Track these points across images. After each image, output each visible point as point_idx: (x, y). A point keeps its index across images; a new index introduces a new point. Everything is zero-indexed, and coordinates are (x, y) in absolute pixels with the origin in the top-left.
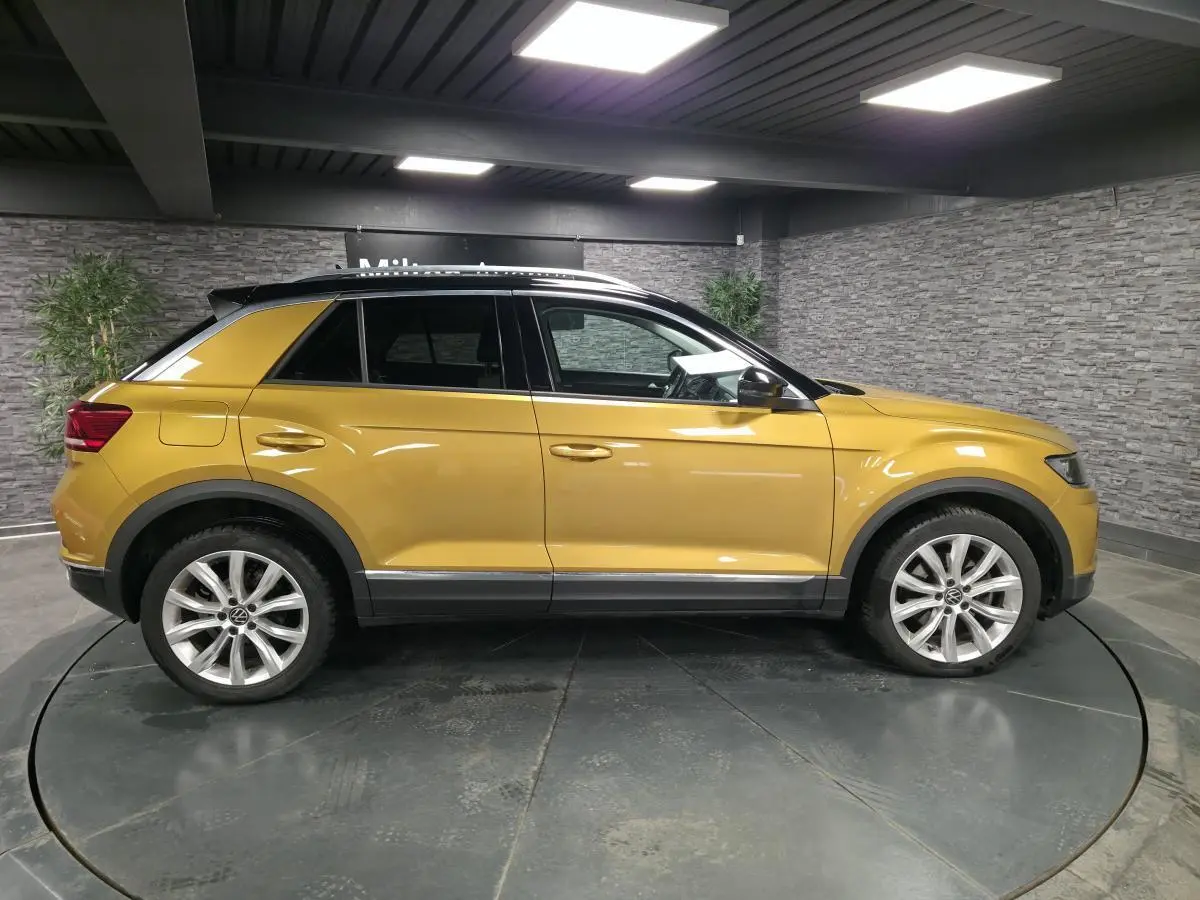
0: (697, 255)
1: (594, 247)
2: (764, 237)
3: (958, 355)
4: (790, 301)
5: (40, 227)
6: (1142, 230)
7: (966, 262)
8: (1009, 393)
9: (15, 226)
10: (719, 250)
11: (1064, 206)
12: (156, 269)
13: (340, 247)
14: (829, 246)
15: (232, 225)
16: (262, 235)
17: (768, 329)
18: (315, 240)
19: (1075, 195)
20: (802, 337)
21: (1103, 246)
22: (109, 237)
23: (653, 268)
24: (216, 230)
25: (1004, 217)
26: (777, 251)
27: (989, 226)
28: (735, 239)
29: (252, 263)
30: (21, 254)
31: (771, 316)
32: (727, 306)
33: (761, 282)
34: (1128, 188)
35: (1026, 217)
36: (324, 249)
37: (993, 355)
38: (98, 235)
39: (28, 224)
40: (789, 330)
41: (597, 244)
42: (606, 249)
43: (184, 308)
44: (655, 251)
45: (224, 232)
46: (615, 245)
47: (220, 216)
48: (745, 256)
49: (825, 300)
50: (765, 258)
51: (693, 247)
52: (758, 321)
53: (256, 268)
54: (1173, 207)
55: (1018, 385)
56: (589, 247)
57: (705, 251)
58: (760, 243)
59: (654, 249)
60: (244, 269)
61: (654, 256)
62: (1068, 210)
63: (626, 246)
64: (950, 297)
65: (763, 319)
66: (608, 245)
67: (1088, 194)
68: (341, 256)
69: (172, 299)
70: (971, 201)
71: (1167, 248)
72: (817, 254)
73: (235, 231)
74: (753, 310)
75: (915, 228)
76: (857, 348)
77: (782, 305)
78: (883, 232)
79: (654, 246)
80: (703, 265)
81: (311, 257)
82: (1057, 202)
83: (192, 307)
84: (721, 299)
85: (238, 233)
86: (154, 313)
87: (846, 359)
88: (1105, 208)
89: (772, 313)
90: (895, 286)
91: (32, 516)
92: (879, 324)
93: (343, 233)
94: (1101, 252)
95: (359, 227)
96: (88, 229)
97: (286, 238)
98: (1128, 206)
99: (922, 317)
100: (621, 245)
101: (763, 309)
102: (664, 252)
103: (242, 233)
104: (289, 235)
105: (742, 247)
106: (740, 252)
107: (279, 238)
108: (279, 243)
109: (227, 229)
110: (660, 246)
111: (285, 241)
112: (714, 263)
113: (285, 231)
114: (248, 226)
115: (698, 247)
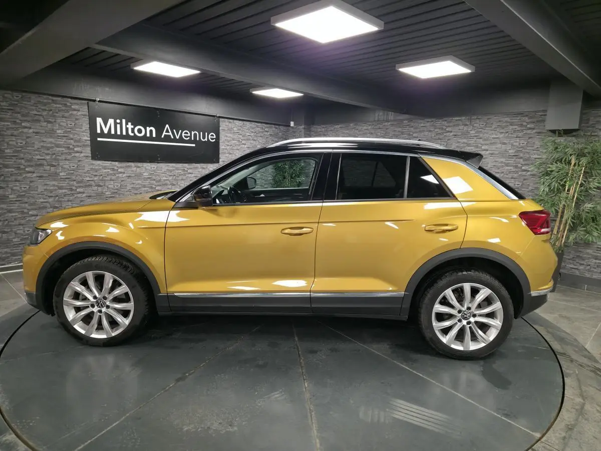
0: (273, 129)
1: (225, 121)
2: (305, 124)
6: (481, 135)
10: (282, 128)
11: (450, 122)
13: (84, 110)
16: (34, 98)
18: (68, 104)
19: (454, 119)
21: (465, 141)
23: (252, 134)
25: (422, 125)
26: (310, 131)
27: (416, 128)
28: (290, 123)
29: (26, 115)
34: (476, 117)
35: (432, 125)
36: (75, 110)
42: (230, 122)
46: (235, 121)
48: (294, 132)
50: (305, 134)
51: (271, 126)
53: (29, 119)
54: (494, 127)
56: (222, 121)
57: (276, 128)
58: (303, 127)
59: (253, 125)
60: (22, 118)
61: (253, 128)
62: (451, 124)
63: (240, 122)
66: (231, 121)
67: (460, 118)
68: (85, 115)
70: (406, 116)
71: (491, 143)
73: (15, 94)
79: (253, 123)
80: (275, 135)
81: (66, 114)
82: (446, 121)
85: (17, 96)
88: (466, 125)
93: (86, 102)
94: (464, 143)
95: (97, 99)
97: (50, 101)
98: (475, 125)
100: (238, 121)
102: (257, 127)
103: (20, 96)
104: (53, 100)
105: (292, 127)
106: (291, 130)
107: (45, 101)
108: (45, 104)
109: (10, 92)
110: (256, 124)
111: (49, 103)
112: (280, 134)
113: (50, 97)
114: (26, 92)
115: (273, 126)
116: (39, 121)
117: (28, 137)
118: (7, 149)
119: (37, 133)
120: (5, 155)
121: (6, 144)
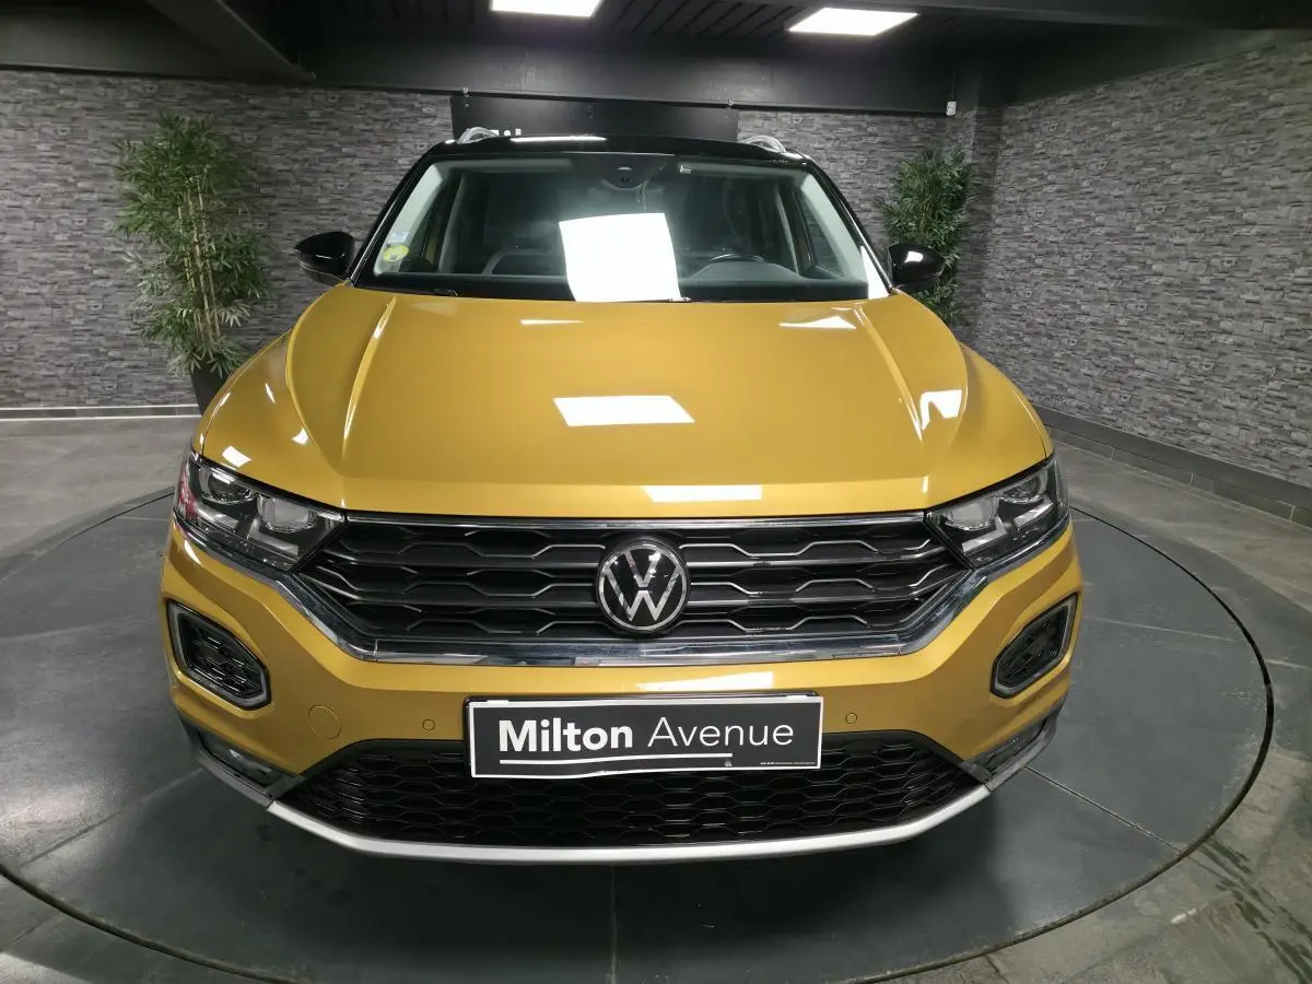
0: (893, 128)
1: (753, 117)
2: (981, 104)
3: (1209, 265)
4: (1006, 194)
5: (134, 87)
7: (1241, 129)
8: (1270, 320)
9: (109, 85)
10: (922, 123)
12: (249, 137)
13: (446, 115)
14: (1063, 113)
15: (326, 87)
16: (360, 98)
17: (973, 228)
18: (417, 105)
20: (1015, 240)
22: (201, 100)
23: (829, 145)
24: (311, 92)
26: (999, 123)
27: (1281, 73)
28: (945, 107)
29: (349, 132)
30: (116, 118)
31: (982, 212)
32: (921, 197)
33: (970, 165)
36: (428, 116)
37: (1258, 264)
38: (190, 97)
39: (120, 84)
40: (1002, 230)
41: (757, 113)
42: (767, 118)
43: (277, 183)
44: (833, 123)
45: (319, 95)
46: (780, 114)
47: (314, 76)
48: (955, 130)
49: (1048, 189)
50: (978, 131)
51: (885, 118)
52: (961, 218)
53: (353, 139)
55: (1281, 309)
56: (744, 117)
57: (901, 123)
58: (975, 112)
59: (832, 119)
60: (342, 139)
61: (831, 129)
63: (795, 116)
64: (1212, 181)
65: (969, 215)
66: (769, 114)
68: (446, 126)
69: (267, 173)
72: (1047, 126)
73: (330, 93)
74: (957, 202)
75: (1177, 81)
76: (1081, 254)
77: (998, 197)
78: (1135, 91)
79: (832, 115)
80: (901, 143)
81: (414, 127)
83: (286, 183)
84: (914, 186)
85: (333, 96)
86: (249, 188)
87: (1064, 270)
89: (980, 207)
90: (1139, 167)
91: (140, 398)
92: (1111, 222)
93: (448, 98)
95: (466, 90)
96: (180, 89)
97: (386, 102)
99: (1169, 210)
100: (789, 114)
101: (970, 200)
102: (845, 124)
103: (337, 96)
104: (390, 100)
105: (952, 118)
106: (949, 125)
107: (378, 102)
108: (377, 109)
109: (322, 91)
110: (841, 116)
111: (385, 107)
112: (914, 139)
113: (385, 94)
114: (344, 87)
115: (893, 118)
116: (367, 142)
117: (352, 175)
118: (321, 197)
119: (366, 165)
120: (317, 208)
121: (319, 188)
